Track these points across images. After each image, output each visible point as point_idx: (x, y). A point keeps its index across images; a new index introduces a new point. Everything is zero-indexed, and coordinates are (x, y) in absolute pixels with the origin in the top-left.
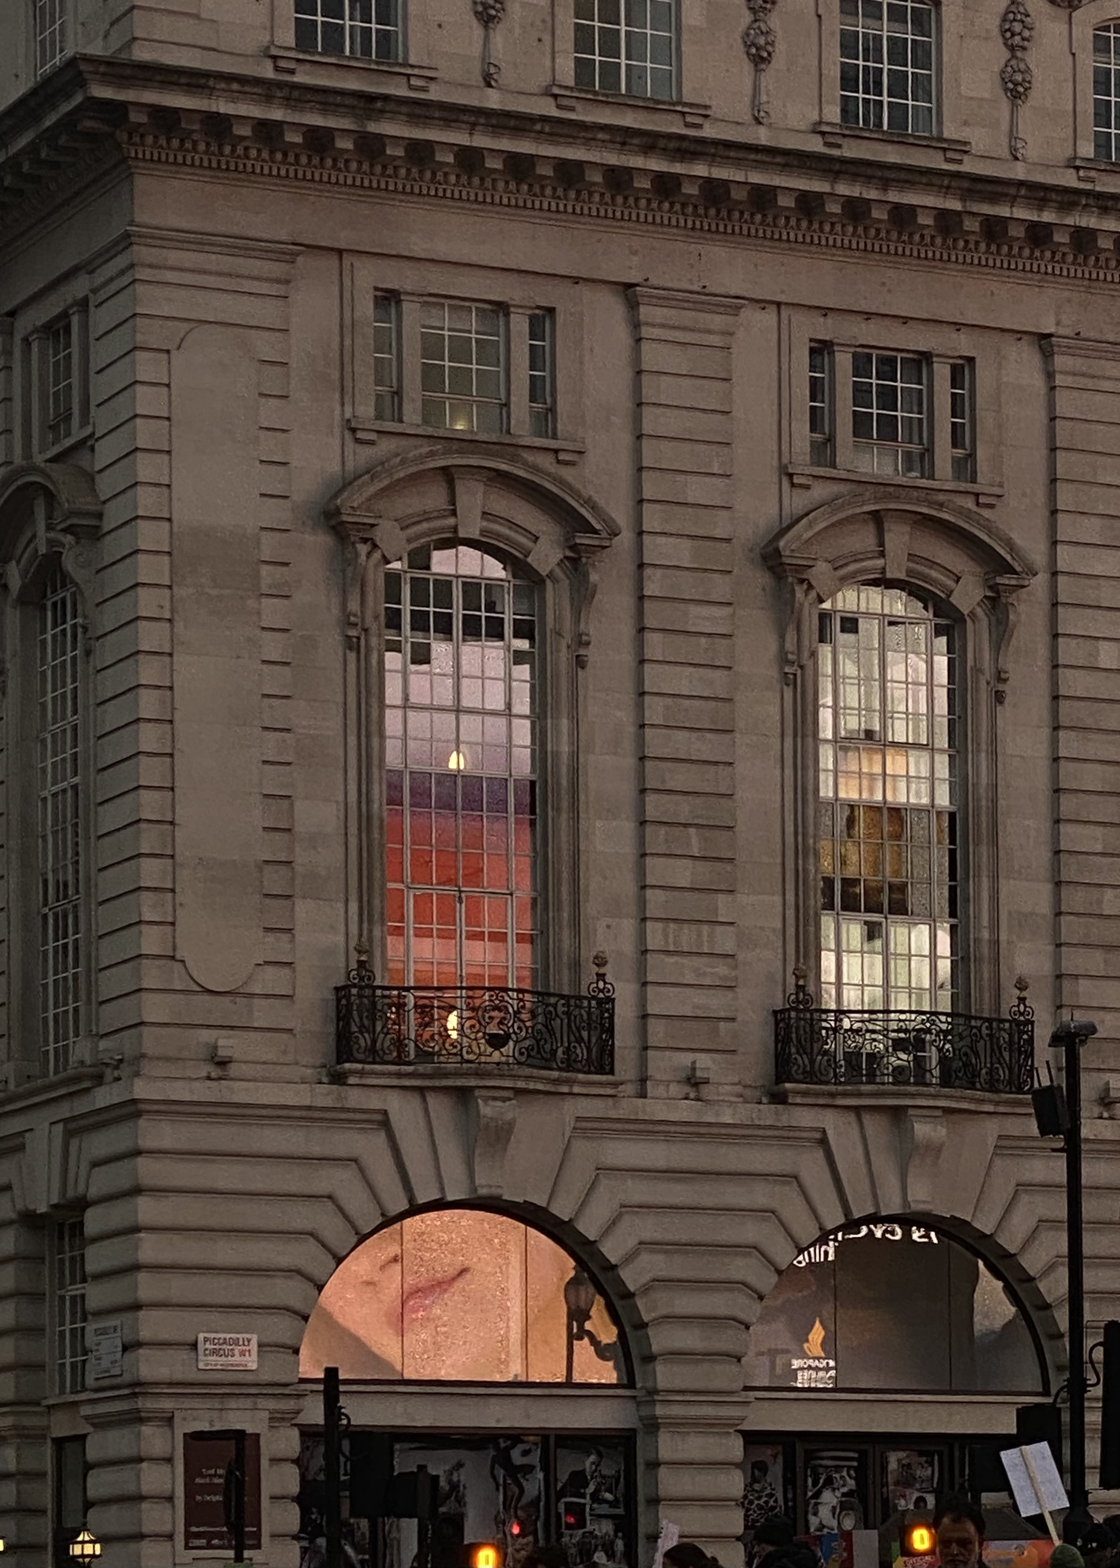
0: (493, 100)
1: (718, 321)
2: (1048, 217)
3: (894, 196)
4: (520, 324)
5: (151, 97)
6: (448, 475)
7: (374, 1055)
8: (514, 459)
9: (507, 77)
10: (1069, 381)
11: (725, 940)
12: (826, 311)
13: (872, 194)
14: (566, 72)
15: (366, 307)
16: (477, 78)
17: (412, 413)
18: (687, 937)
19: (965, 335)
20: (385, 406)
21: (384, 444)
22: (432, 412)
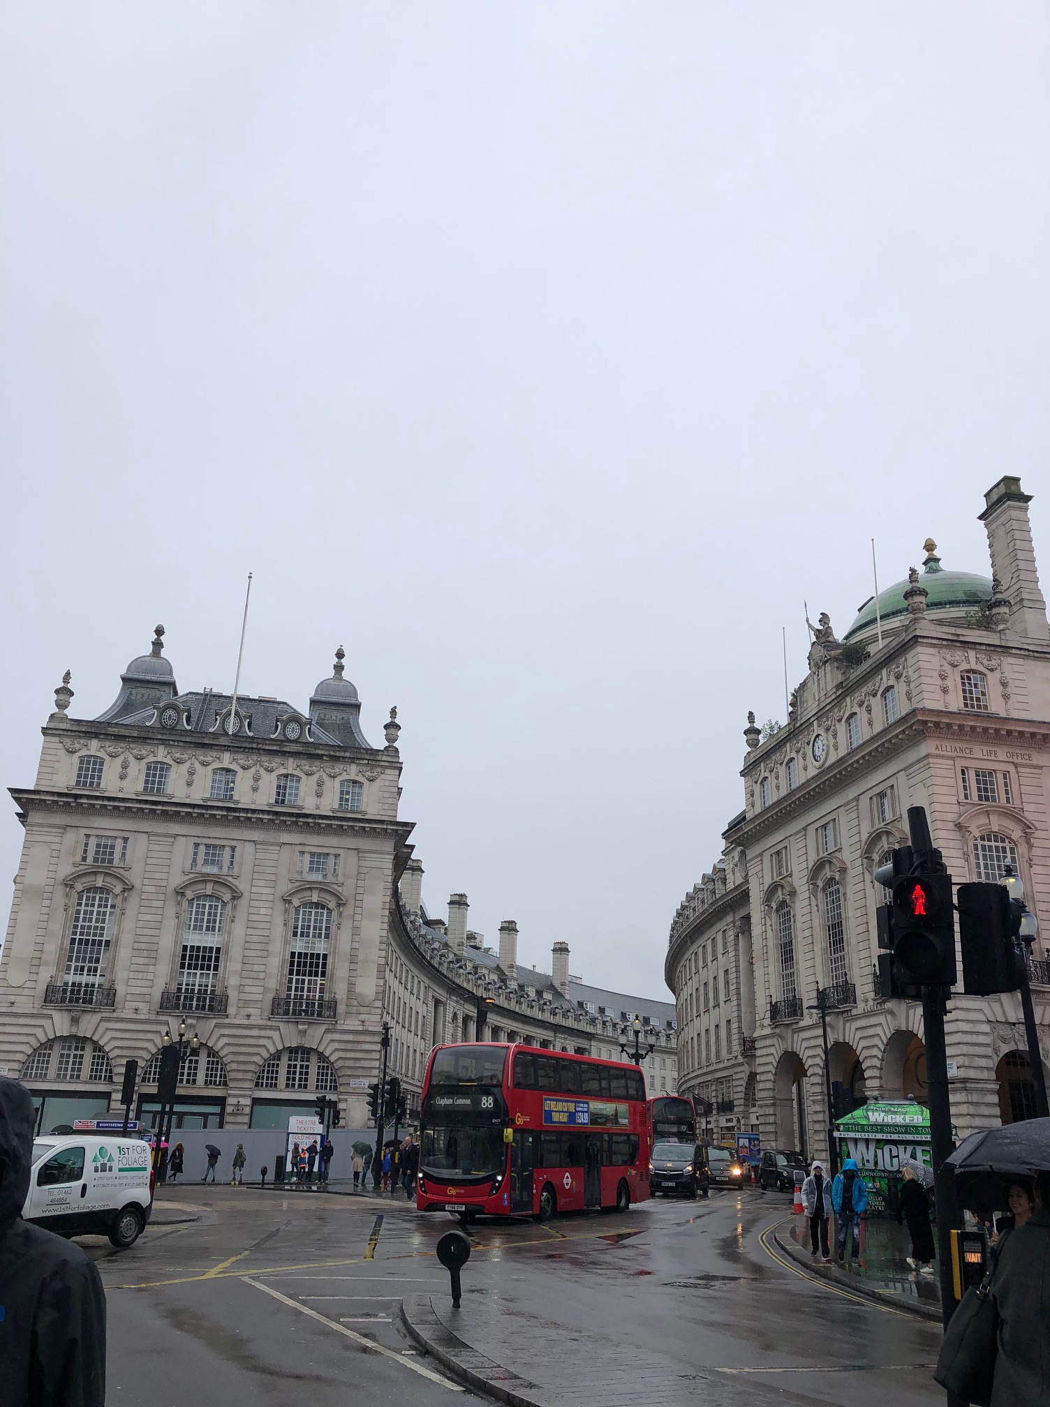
0: (120, 795)
1: (169, 839)
2: (249, 815)
3: (209, 812)
4: (120, 841)
6: (95, 873)
7: (51, 1002)
8: (109, 870)
9: (125, 790)
10: (260, 850)
11: (150, 976)
12: (198, 837)
14: (140, 788)
15: (82, 839)
16: (117, 792)
17: (90, 860)
18: (140, 975)
19: (234, 842)
20: (84, 859)
21: (82, 867)
22: (96, 860)
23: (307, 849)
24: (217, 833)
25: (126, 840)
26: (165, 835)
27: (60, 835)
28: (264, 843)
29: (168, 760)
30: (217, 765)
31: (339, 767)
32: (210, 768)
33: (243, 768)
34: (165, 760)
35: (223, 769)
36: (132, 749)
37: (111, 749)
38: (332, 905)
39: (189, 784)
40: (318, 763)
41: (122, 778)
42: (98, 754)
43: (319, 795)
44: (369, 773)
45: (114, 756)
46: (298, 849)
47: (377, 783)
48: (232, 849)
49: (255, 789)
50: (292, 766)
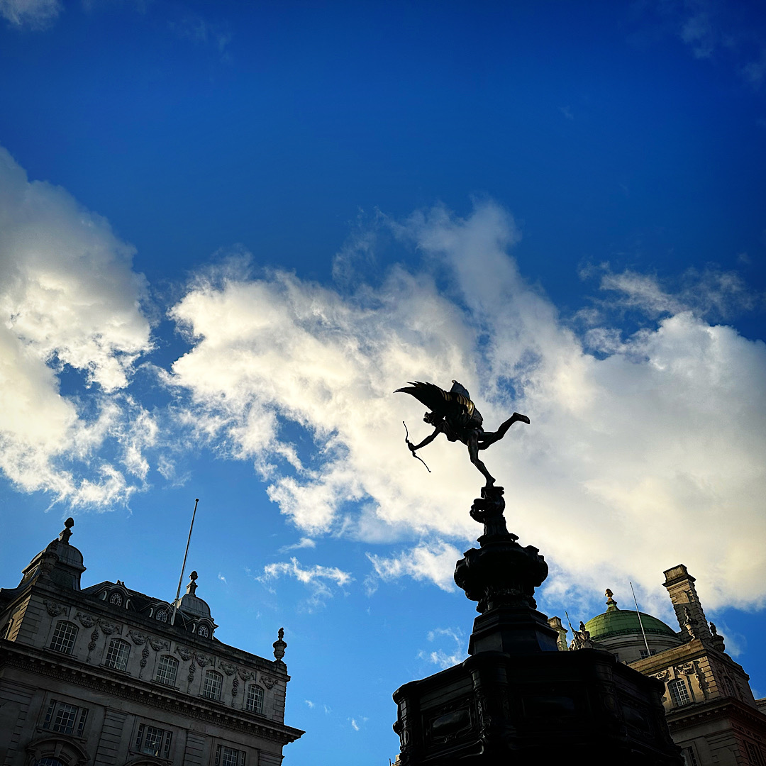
1: (122, 716)
2: (192, 704)
4: (81, 711)
5: (14, 650)
6: (55, 742)
8: (71, 740)
9: (92, 661)
10: (190, 739)
12: (145, 718)
13: (159, 694)
14: (104, 662)
15: (48, 703)
16: (86, 660)
17: (52, 727)
19: (171, 727)
20: (46, 725)
21: (43, 733)
22: (56, 728)
23: (224, 743)
24: (162, 717)
25: (86, 711)
26: (119, 712)
27: (30, 696)
28: (194, 732)
29: (129, 640)
30: (164, 652)
31: (249, 672)
32: (159, 654)
33: (185, 659)
34: (126, 639)
35: (168, 656)
36: (103, 623)
37: (85, 619)
39: (143, 666)
40: (235, 665)
41: (91, 648)
42: (74, 622)
43: (234, 694)
44: (267, 682)
45: (86, 626)
46: (217, 742)
47: (272, 692)
48: (170, 734)
49: (190, 680)
50: (218, 664)
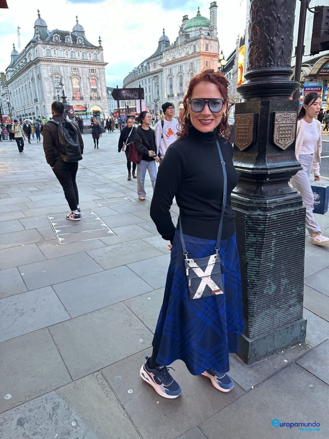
0: (56, 58)
2: (80, 62)
8: (58, 73)
10: (83, 69)
12: (71, 66)
13: (73, 61)
14: (59, 57)
15: (51, 67)
17: (54, 72)
19: (78, 67)
23: (90, 68)
24: (75, 65)
25: (59, 67)
26: (66, 66)
27: (47, 67)
28: (83, 67)
29: (62, 50)
30: (71, 51)
31: (93, 50)
32: (70, 51)
33: (76, 51)
38: (96, 79)
39: (67, 55)
40: (89, 50)
41: (55, 54)
43: (90, 57)
44: (98, 52)
45: (52, 49)
46: (89, 68)
47: (100, 54)
48: (78, 69)
49: (79, 56)
50: (84, 50)
